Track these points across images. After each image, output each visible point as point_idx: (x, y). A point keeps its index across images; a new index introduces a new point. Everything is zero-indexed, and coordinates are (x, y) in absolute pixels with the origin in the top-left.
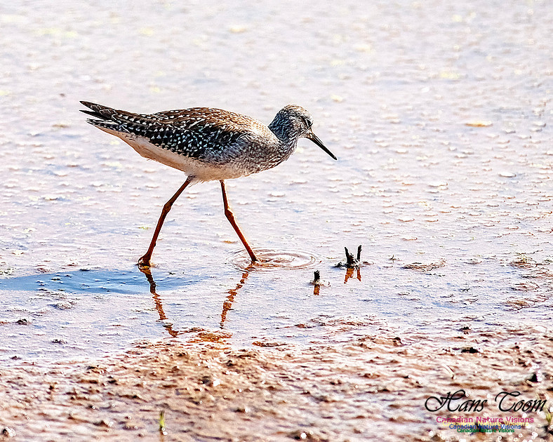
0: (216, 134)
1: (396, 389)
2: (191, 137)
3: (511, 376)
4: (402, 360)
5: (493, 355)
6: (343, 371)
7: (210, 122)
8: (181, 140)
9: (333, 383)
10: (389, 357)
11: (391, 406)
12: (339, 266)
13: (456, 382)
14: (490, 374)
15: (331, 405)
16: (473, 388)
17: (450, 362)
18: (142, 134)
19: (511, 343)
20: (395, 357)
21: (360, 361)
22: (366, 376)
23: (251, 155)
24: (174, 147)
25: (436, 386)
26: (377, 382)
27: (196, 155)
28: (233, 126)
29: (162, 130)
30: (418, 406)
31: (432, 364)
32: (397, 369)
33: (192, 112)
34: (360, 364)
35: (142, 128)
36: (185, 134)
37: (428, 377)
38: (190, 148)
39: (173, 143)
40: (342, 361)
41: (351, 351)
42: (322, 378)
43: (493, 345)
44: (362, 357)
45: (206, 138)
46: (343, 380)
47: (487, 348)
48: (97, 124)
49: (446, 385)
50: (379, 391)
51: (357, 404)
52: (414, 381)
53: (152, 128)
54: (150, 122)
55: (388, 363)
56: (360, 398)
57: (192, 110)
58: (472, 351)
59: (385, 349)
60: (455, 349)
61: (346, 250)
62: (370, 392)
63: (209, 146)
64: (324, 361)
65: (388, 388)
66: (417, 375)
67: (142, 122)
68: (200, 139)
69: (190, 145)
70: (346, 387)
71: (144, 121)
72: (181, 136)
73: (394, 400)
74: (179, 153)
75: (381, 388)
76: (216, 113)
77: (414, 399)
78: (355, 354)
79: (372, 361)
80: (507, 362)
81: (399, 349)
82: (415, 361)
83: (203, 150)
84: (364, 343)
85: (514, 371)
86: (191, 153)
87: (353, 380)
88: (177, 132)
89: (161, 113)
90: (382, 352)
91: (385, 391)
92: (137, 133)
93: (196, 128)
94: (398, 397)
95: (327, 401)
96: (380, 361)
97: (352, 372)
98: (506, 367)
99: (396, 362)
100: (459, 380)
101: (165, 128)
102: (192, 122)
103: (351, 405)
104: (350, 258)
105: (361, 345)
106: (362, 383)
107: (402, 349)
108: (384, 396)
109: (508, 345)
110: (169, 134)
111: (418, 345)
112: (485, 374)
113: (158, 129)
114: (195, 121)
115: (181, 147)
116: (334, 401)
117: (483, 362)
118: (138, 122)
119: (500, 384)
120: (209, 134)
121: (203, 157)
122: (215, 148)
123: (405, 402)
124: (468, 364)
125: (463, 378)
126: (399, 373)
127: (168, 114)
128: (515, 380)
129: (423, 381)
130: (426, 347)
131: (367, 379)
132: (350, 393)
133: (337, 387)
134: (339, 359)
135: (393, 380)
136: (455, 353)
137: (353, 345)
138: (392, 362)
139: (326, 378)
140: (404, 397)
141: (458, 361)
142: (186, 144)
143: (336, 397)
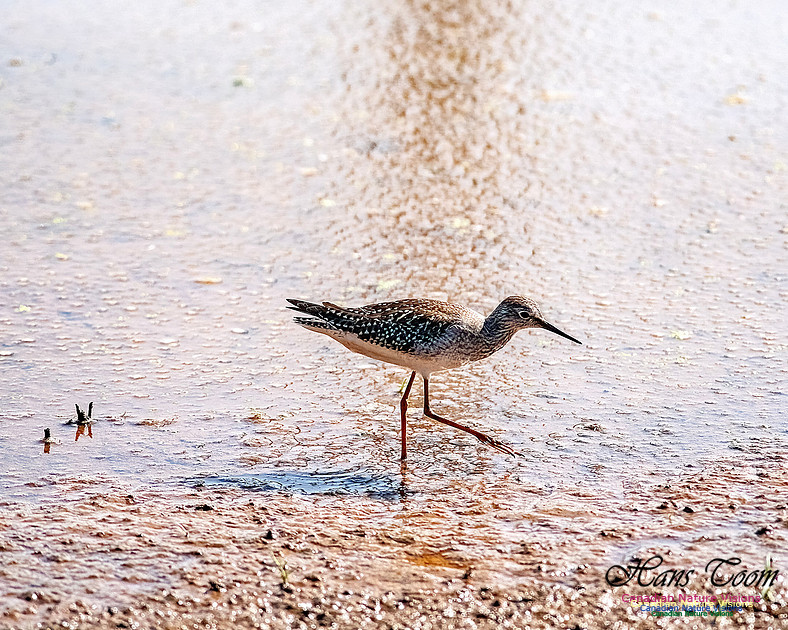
0: (424, 326)
1: (129, 548)
2: (399, 330)
3: (245, 533)
4: (135, 519)
5: (227, 512)
6: (75, 531)
7: (417, 314)
8: (389, 334)
9: (64, 543)
10: (122, 516)
11: (124, 565)
12: (70, 423)
13: (189, 540)
14: (225, 531)
15: (62, 565)
16: (207, 546)
17: (183, 520)
18: (350, 330)
19: (245, 500)
20: (128, 516)
21: (93, 519)
22: (98, 535)
23: (460, 346)
24: (383, 341)
25: (170, 545)
26: (110, 542)
27: (405, 349)
28: (441, 316)
29: (369, 324)
30: (152, 565)
31: (165, 522)
32: (130, 527)
33: (400, 304)
34: (92, 523)
35: (350, 324)
36: (393, 328)
37: (162, 536)
38: (398, 342)
39: (381, 337)
40: (72, 521)
41: (82, 510)
42: (53, 538)
43: (227, 502)
44: (94, 516)
45: (414, 330)
46: (75, 540)
47: (220, 506)
48: (303, 323)
49: (179, 544)
50: (112, 551)
51: (89, 563)
52: (147, 540)
53: (360, 323)
54: (358, 317)
55: (120, 522)
56: (92, 558)
57: (401, 302)
58: (206, 508)
59: (118, 507)
60: (189, 507)
61: (77, 407)
62: (102, 552)
63: (418, 338)
64: (56, 521)
65: (121, 547)
66: (150, 534)
67: (349, 317)
68: (408, 332)
69: (398, 339)
70: (78, 546)
71: (351, 316)
72: (389, 330)
73: (126, 559)
74: (388, 347)
75: (113, 547)
76: (424, 304)
77: (147, 558)
78: (87, 514)
79: (104, 520)
80: (241, 519)
81: (131, 507)
82: (147, 519)
83: (412, 342)
84: (96, 501)
85: (249, 528)
86: (399, 347)
87: (84, 540)
88: (385, 325)
89: (368, 306)
90: (115, 510)
91: (118, 550)
92: (344, 329)
93: (403, 321)
94: (130, 556)
95: (58, 562)
96: (112, 520)
97: (83, 532)
98: (240, 525)
99: (129, 521)
100: (193, 538)
101: (372, 323)
102: (400, 314)
103: (82, 565)
104: (81, 416)
105: (93, 504)
106: (94, 542)
107: (136, 506)
108: (117, 555)
109: (242, 501)
110: (376, 328)
111: (150, 503)
112: (219, 532)
113: (366, 324)
114: (401, 314)
115: (389, 341)
116: (66, 561)
117: (217, 519)
118: (345, 317)
119: (234, 542)
120: (417, 326)
121: (413, 350)
122: (425, 340)
123: (137, 562)
124: (202, 522)
125: (196, 535)
126: (131, 531)
127: (376, 307)
128: (249, 538)
129: (156, 540)
130: (159, 505)
131: (99, 538)
132: (82, 552)
133: (69, 547)
134: (71, 519)
135: (125, 539)
136: (189, 510)
137: (85, 504)
138: (124, 520)
139: (57, 538)
140: (137, 556)
141: (192, 519)
142: (395, 338)
143: (68, 557)
